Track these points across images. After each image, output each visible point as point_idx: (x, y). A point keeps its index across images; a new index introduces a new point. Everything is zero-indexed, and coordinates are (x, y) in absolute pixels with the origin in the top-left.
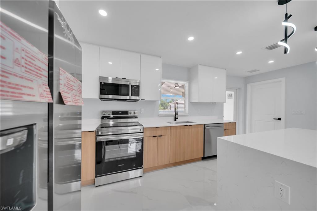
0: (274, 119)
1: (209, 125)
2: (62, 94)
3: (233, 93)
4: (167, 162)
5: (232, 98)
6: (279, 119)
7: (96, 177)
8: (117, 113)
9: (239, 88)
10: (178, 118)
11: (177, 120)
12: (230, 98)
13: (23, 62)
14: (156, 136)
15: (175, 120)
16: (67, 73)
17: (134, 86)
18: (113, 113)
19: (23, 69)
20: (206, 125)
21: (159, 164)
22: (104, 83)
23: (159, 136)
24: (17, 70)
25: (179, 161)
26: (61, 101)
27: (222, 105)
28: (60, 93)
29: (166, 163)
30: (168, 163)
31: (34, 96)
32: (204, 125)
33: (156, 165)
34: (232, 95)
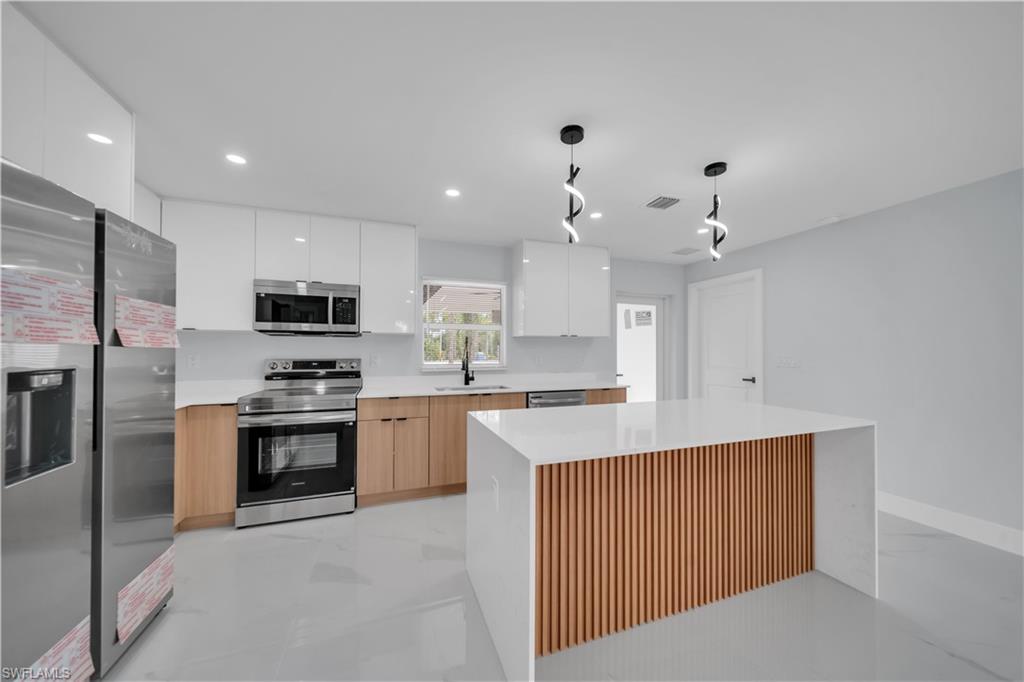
0: (744, 380)
1: (538, 395)
2: (119, 332)
3: (652, 309)
4: (420, 482)
5: (650, 324)
6: (753, 380)
7: (239, 506)
8: (307, 364)
9: (670, 296)
10: (473, 379)
11: (471, 382)
12: (645, 324)
13: (59, 305)
14: (389, 420)
15: (467, 383)
16: (132, 300)
17: (341, 299)
18: (296, 364)
19: (59, 311)
20: (530, 395)
21: (400, 487)
22: (266, 294)
23: (399, 419)
24: (53, 314)
25: (453, 482)
26: (117, 341)
27: (610, 342)
28: (115, 331)
29: (418, 486)
30: (424, 486)
31: (71, 338)
32: (527, 393)
33: (390, 489)
34: (649, 314)
